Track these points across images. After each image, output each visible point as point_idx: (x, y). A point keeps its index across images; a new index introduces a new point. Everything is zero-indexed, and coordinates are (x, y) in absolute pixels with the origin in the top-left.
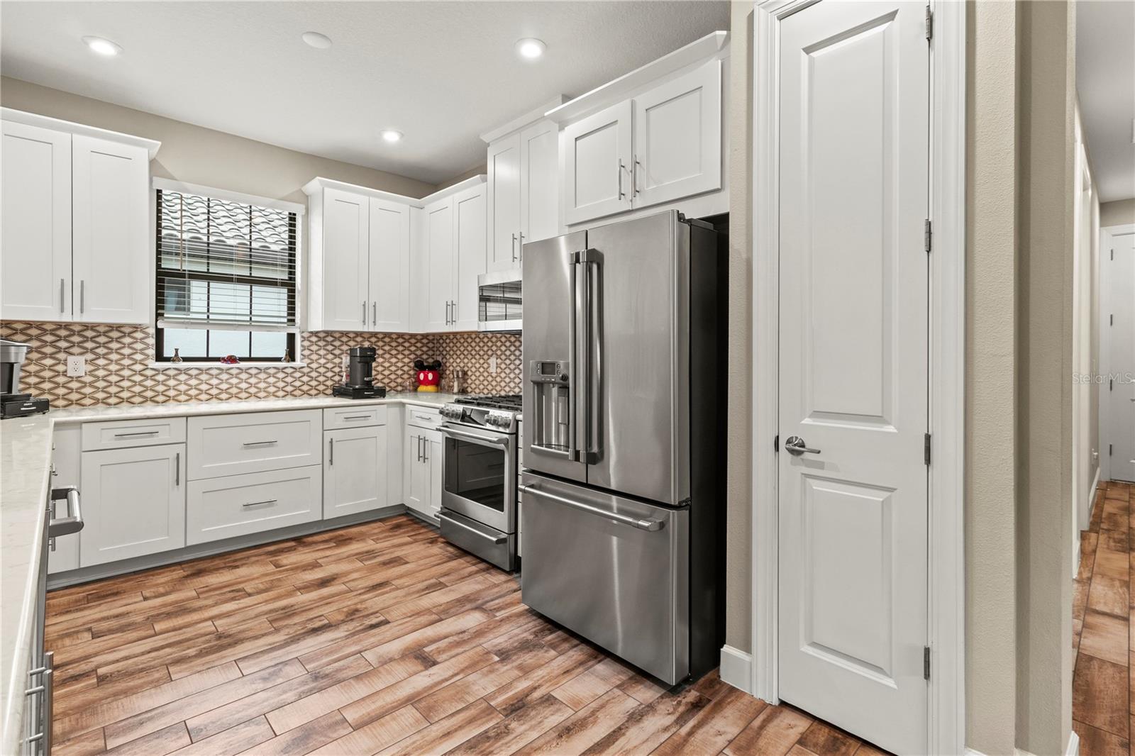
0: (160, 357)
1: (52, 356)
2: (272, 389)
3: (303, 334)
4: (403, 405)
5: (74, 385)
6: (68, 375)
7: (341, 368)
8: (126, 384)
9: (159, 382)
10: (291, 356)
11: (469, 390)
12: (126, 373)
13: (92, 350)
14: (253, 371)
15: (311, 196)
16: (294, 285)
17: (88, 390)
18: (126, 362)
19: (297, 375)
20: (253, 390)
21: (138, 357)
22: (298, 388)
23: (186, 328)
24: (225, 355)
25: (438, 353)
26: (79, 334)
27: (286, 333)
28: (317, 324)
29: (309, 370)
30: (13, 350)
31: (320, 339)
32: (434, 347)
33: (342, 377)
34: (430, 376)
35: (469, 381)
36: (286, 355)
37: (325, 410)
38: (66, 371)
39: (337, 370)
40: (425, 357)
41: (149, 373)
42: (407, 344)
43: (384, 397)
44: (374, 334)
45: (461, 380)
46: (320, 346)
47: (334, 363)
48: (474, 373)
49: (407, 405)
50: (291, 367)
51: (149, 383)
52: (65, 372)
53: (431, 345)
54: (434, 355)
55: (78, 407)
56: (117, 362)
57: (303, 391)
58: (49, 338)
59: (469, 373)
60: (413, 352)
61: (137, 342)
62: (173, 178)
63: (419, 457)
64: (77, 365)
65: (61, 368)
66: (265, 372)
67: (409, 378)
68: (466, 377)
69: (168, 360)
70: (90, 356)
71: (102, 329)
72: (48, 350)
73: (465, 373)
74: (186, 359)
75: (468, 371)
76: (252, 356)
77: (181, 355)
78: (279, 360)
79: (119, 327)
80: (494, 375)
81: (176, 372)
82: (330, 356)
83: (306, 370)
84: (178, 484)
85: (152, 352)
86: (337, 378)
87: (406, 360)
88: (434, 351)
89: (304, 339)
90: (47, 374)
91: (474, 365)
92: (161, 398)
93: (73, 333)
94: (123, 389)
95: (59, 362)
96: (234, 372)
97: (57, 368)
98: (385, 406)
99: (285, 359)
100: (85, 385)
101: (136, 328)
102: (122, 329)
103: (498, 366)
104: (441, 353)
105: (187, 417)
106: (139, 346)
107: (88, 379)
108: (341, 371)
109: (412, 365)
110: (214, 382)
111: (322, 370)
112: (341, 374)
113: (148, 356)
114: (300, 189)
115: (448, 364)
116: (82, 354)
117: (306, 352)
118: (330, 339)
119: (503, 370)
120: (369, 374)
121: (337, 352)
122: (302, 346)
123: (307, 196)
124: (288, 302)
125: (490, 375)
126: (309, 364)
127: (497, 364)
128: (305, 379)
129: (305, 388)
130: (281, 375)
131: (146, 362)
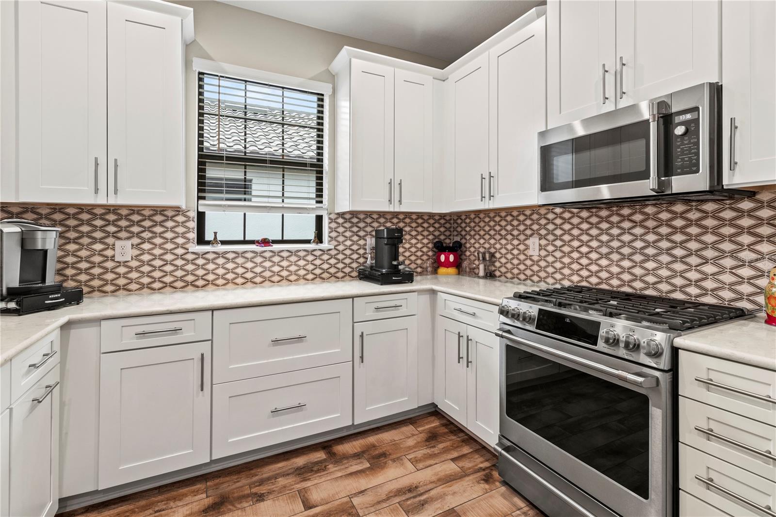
0: (201, 240)
1: (101, 241)
2: (302, 272)
3: (331, 216)
4: (433, 292)
5: (122, 270)
6: (116, 260)
7: (365, 249)
8: (169, 268)
9: (199, 266)
10: (319, 238)
11: (497, 273)
12: (169, 257)
13: (138, 235)
14: (285, 254)
15: (337, 74)
16: (322, 166)
17: (134, 275)
18: (169, 246)
19: (325, 257)
20: (285, 273)
21: (180, 241)
22: (325, 271)
23: (224, 211)
24: (259, 238)
25: (455, 233)
26: (127, 218)
27: (315, 215)
28: (344, 205)
29: (336, 252)
30: (39, 235)
31: (346, 221)
32: (450, 227)
33: (367, 259)
34: (452, 258)
35: (497, 264)
36: (315, 237)
37: (355, 299)
38: (114, 256)
39: (361, 251)
40: (442, 237)
41: (190, 257)
42: (426, 225)
43: (412, 281)
44: (396, 215)
45: (488, 263)
46: (346, 228)
47: (359, 245)
48: (504, 256)
49: (439, 293)
50: (320, 250)
51: (190, 267)
52: (113, 258)
53: (448, 225)
54: (450, 235)
55: (125, 292)
56: (161, 246)
57: (331, 274)
58: (99, 223)
59: (498, 255)
60: (431, 233)
61: (178, 226)
62: (211, 59)
63: (459, 358)
64: (124, 250)
65: (109, 253)
66: (295, 255)
67: (428, 260)
68: (494, 259)
69: (208, 243)
70: (136, 241)
71: (147, 213)
72: (98, 235)
73: (492, 255)
74: (224, 243)
75: (496, 252)
76: (285, 239)
77: (219, 238)
78: (308, 242)
79: (163, 211)
80: (536, 258)
81: (215, 256)
82: (355, 238)
83: (333, 252)
84: (202, 390)
85: (193, 235)
86: (362, 260)
87: (426, 241)
88: (450, 231)
89: (331, 221)
90: (97, 259)
91: (504, 246)
92: (200, 283)
93: (120, 217)
94: (166, 274)
95: (108, 247)
96: (267, 255)
97: (105, 253)
98: (416, 293)
99: (314, 242)
100: (131, 270)
101: (178, 210)
102: (166, 213)
103: (541, 247)
104: (459, 234)
105: (213, 310)
106: (180, 230)
107: (134, 264)
108: (365, 253)
109: (430, 245)
110: (249, 265)
111: (348, 252)
112: (366, 256)
113: (189, 240)
114: (328, 70)
115: (468, 245)
116: (128, 238)
117: (334, 234)
118: (355, 220)
119: (549, 254)
120: (396, 258)
121: (362, 233)
122: (330, 228)
123: (334, 76)
124: (317, 183)
125: (530, 258)
126: (337, 246)
127: (540, 245)
128: (333, 261)
129: (333, 270)
130: (310, 258)
131: (187, 246)
